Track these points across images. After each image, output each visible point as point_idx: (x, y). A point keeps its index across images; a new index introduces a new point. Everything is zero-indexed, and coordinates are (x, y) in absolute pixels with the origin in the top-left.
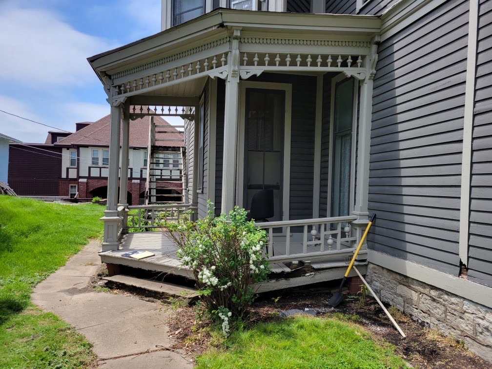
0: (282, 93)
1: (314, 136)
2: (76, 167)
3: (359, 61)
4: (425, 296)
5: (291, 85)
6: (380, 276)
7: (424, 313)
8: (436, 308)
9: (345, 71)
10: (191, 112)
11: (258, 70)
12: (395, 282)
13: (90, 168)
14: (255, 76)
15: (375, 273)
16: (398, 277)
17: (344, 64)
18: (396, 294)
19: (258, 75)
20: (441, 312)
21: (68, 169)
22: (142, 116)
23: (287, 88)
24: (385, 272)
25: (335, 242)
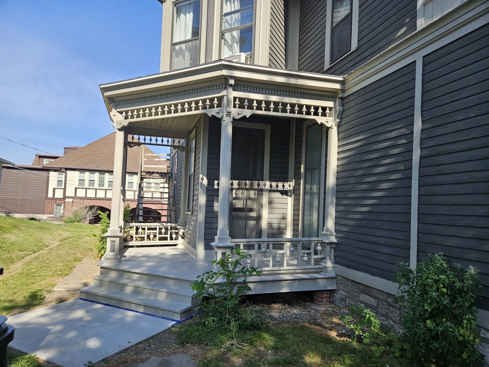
0: (263, 132)
1: (287, 168)
2: (63, 187)
3: (328, 111)
4: (383, 302)
5: (270, 125)
6: (345, 286)
7: (382, 316)
8: (392, 312)
9: (316, 119)
10: (179, 144)
11: (248, 113)
12: (357, 291)
13: (76, 189)
14: (245, 117)
15: (341, 284)
16: (361, 287)
17: (316, 114)
18: (359, 301)
19: (248, 117)
20: (396, 316)
21: (54, 189)
22: (139, 144)
23: (267, 129)
24: (349, 282)
25: (309, 259)
